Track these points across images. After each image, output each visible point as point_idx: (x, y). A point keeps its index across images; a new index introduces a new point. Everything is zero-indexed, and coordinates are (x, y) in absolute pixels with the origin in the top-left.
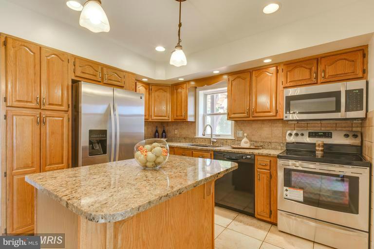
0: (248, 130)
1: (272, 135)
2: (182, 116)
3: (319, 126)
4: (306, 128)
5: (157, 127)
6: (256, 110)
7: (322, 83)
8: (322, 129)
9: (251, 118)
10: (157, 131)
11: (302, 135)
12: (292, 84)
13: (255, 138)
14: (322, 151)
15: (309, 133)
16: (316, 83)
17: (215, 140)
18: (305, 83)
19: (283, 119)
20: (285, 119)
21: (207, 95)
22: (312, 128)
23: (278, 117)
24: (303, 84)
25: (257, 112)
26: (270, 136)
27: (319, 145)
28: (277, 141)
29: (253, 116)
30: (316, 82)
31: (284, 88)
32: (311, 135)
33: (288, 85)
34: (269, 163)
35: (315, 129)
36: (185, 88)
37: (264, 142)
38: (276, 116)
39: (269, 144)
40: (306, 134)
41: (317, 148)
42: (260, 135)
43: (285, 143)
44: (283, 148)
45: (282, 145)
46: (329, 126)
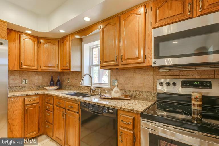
0: (122, 79)
1: (143, 84)
2: (66, 66)
3: (193, 74)
4: (178, 77)
5: (52, 76)
6: (124, 57)
7: (199, 16)
8: (198, 77)
9: (120, 66)
10: (52, 80)
11: (174, 84)
12: (161, 23)
13: (128, 87)
14: (199, 106)
15: (183, 82)
16: (192, 18)
17: (94, 89)
18: (177, 19)
19: (152, 66)
20: (153, 65)
21: (93, 48)
22: (185, 77)
23: (146, 64)
24: (174, 21)
25: (125, 60)
26: (142, 85)
27: (196, 98)
28: (149, 90)
29: (122, 63)
30: (191, 16)
31: (153, 28)
32: (185, 84)
33: (157, 24)
34: (132, 121)
35: (189, 77)
36: (69, 40)
37: (136, 91)
38: (144, 62)
39: (141, 93)
40: (179, 83)
41: (193, 102)
42: (133, 84)
43: (156, 93)
44: (154, 98)
45: (153, 94)
46: (206, 73)
